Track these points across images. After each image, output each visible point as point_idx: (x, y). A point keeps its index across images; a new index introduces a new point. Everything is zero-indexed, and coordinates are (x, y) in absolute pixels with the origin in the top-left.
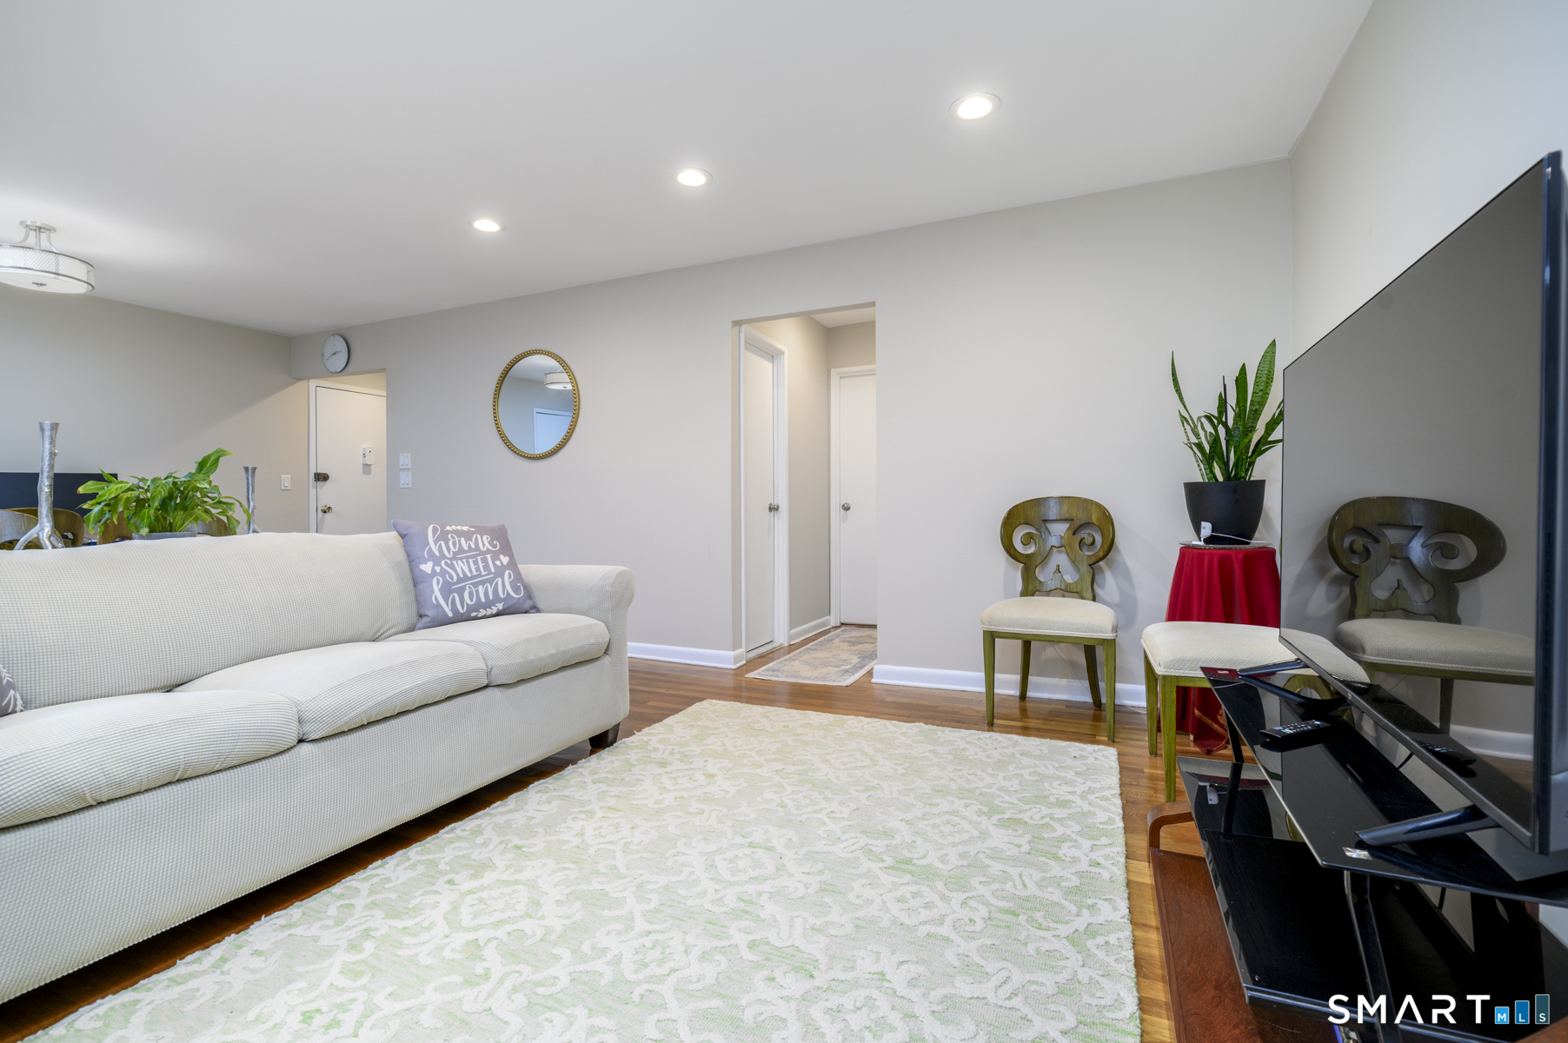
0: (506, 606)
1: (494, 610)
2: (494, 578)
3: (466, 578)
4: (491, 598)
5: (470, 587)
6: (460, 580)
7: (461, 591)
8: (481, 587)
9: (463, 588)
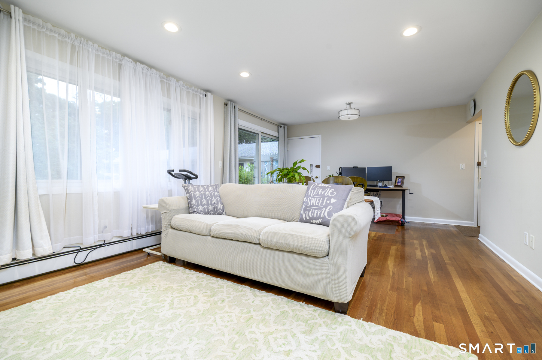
0: (323, 221)
1: (318, 222)
2: (322, 208)
3: (313, 206)
4: (318, 216)
5: (312, 210)
6: (311, 206)
7: (309, 210)
8: (316, 210)
9: (310, 210)
